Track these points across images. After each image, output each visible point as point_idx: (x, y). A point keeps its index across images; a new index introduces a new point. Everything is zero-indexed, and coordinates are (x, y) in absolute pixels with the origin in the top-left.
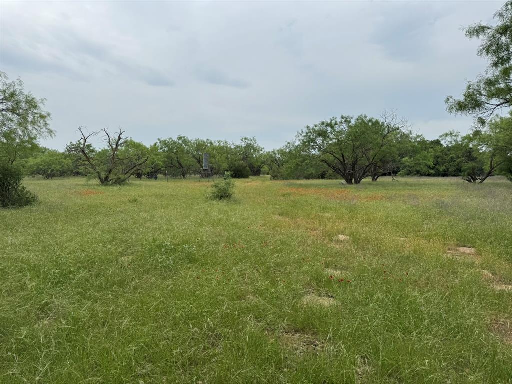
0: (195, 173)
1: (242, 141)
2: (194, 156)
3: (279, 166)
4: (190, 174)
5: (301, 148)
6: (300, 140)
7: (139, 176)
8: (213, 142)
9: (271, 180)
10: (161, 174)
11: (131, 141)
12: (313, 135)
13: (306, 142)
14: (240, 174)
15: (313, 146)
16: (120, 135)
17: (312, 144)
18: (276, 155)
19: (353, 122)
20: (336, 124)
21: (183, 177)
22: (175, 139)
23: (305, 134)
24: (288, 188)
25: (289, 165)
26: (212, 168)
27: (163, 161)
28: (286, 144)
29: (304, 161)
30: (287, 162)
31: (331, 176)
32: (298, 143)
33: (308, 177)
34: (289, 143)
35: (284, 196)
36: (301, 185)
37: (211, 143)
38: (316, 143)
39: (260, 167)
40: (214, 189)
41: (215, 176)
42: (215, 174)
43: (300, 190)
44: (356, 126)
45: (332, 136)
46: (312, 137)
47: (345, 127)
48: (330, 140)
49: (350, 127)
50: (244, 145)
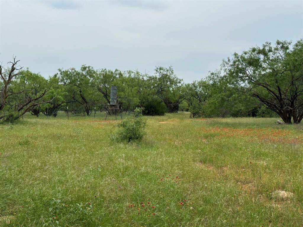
0: (101, 109)
1: (157, 71)
2: (100, 90)
3: (200, 101)
4: (96, 110)
5: (226, 80)
6: (225, 70)
7: (36, 113)
8: (122, 72)
9: (191, 117)
10: (62, 110)
11: (28, 71)
12: (242, 64)
13: (234, 73)
14: (154, 110)
15: (241, 77)
16: (14, 65)
17: (241, 75)
18: (196, 87)
19: (291, 48)
20: (270, 51)
21: (86, 113)
22: (78, 69)
23: (231, 63)
24: (211, 128)
25: (212, 100)
26: (121, 104)
27: (64, 95)
28: (209, 74)
29: (231, 95)
30: (210, 96)
31: (264, 113)
32: (223, 74)
33: (235, 115)
34: (212, 74)
35: (206, 137)
36: (227, 124)
37: (120, 74)
38: (245, 73)
39: (177, 102)
40: (121, 129)
41: (124, 113)
42: (124, 110)
43: (227, 130)
44: (294, 53)
45: (264, 65)
46: (240, 66)
47: (281, 54)
48: (263, 70)
49: (288, 54)
50: (158, 76)
